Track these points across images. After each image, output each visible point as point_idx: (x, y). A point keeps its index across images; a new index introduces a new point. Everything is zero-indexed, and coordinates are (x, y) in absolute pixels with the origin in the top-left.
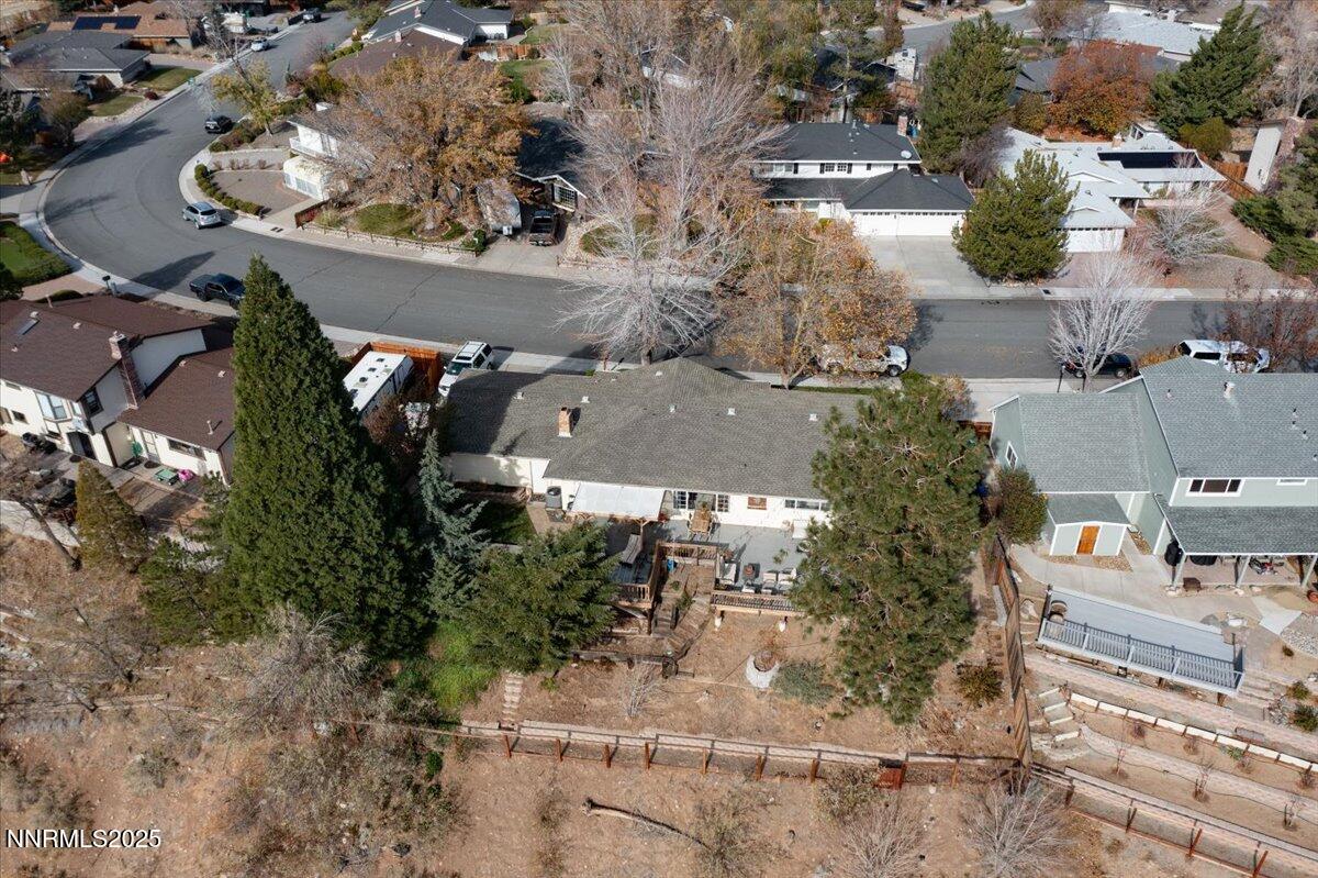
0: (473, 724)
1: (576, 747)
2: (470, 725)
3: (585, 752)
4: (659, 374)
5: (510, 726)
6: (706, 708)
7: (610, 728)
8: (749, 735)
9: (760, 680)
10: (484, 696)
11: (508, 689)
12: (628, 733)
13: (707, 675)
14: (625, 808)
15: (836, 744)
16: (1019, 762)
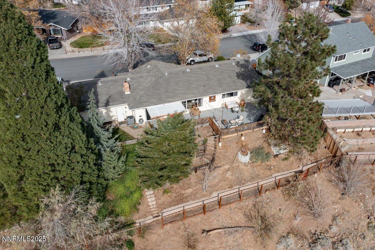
0: (141, 220)
1: (188, 212)
2: (139, 221)
3: (194, 213)
4: (149, 66)
5: (158, 215)
6: (230, 177)
7: (199, 199)
8: (250, 181)
9: (245, 159)
10: (141, 207)
11: (149, 200)
12: (206, 198)
13: (226, 165)
14: (218, 227)
15: (279, 172)
16: (334, 156)
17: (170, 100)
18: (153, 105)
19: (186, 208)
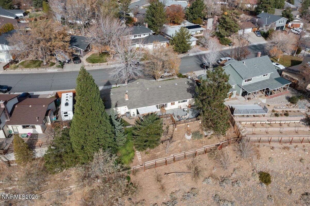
0: (134, 167)
1: (158, 164)
3: (161, 164)
5: (142, 165)
6: (181, 147)
7: (163, 157)
8: (191, 149)
9: (189, 137)
10: (134, 160)
11: (138, 157)
12: (167, 157)
13: (178, 140)
14: (173, 172)
15: (207, 145)
16: (238, 137)
17: (150, 104)
18: (141, 107)
19: (156, 161)
